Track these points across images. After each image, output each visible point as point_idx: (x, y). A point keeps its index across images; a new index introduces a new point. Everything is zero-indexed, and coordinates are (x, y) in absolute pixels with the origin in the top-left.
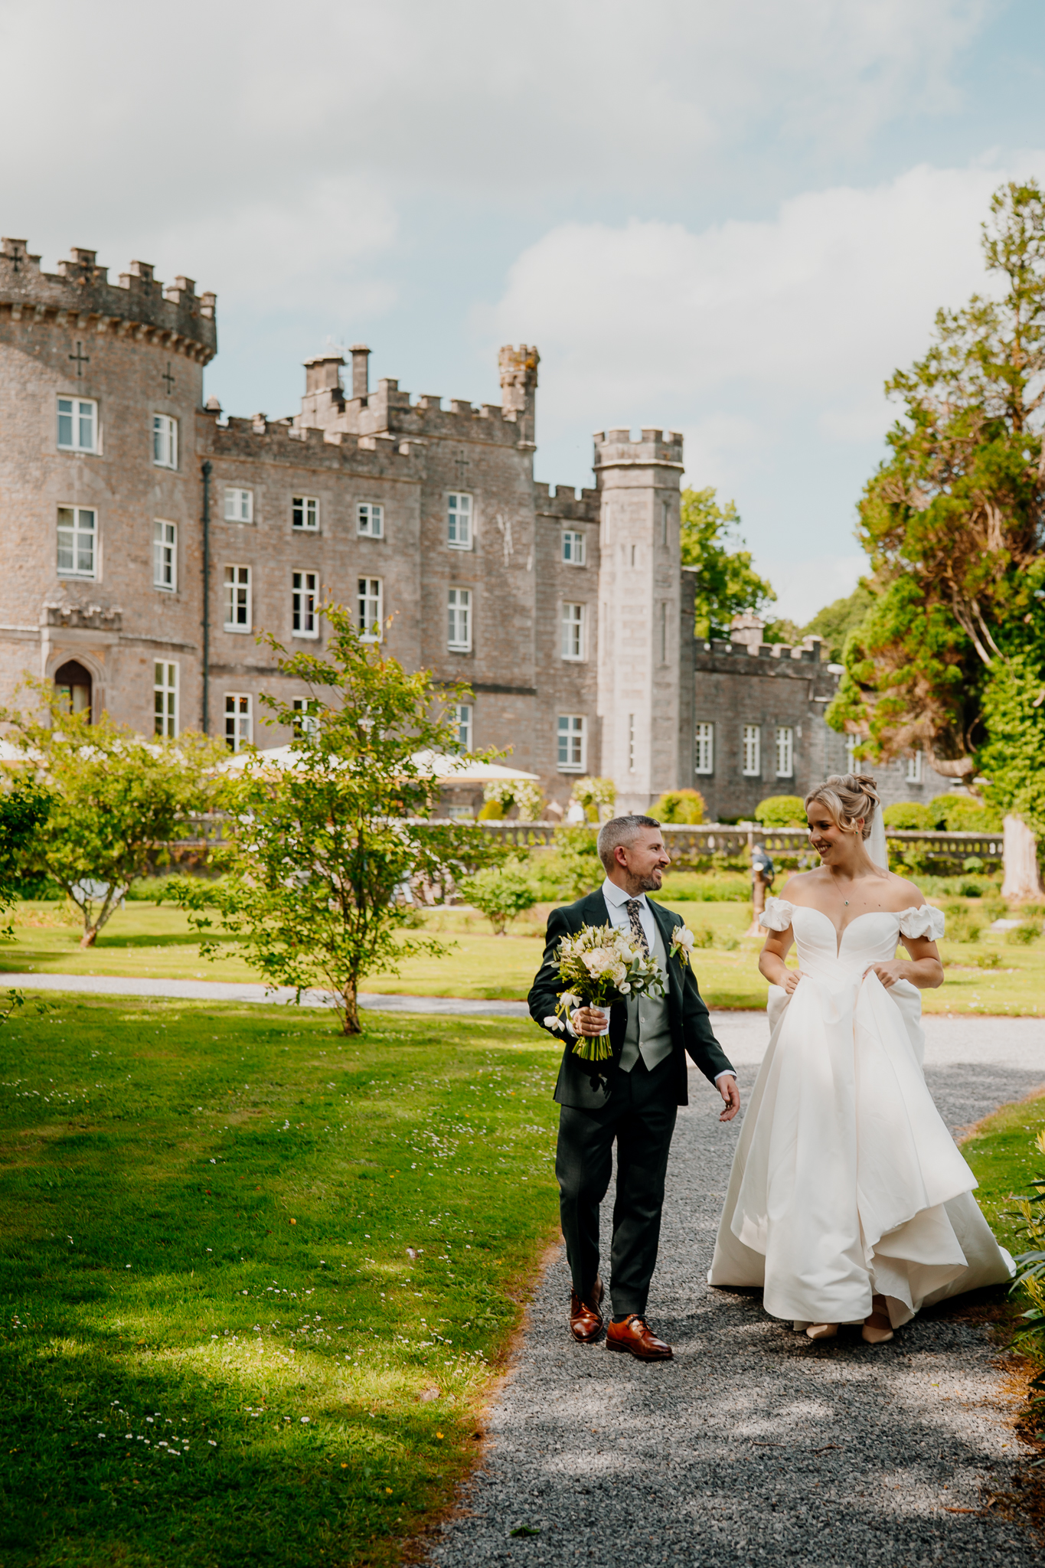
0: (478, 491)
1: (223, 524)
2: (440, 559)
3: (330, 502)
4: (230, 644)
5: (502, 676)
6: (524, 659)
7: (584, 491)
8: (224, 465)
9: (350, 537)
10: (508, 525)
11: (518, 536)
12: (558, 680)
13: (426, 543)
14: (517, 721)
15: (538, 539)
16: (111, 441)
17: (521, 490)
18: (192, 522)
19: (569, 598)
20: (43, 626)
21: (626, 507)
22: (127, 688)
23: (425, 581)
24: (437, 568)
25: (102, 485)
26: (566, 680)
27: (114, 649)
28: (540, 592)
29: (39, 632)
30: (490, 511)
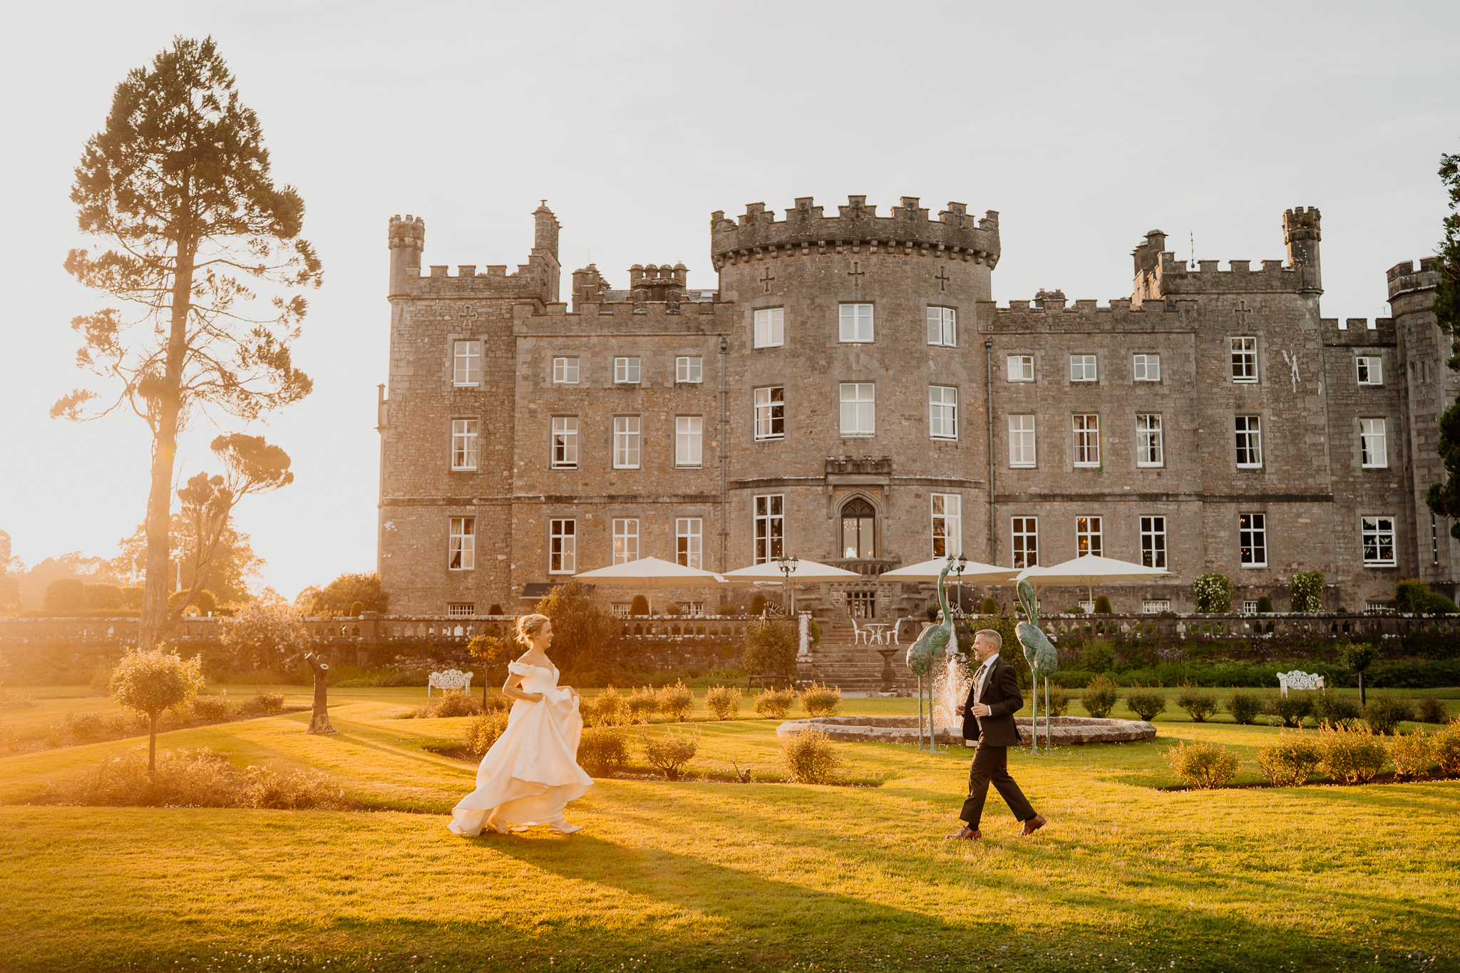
0: (1261, 333)
1: (1006, 384)
2: (1224, 393)
3: (1105, 357)
4: (1015, 477)
5: (1297, 486)
6: (1318, 470)
7: (1378, 321)
8: (1005, 339)
9: (1126, 383)
10: (1294, 358)
11: (1305, 366)
12: (1358, 486)
13: (1209, 381)
14: (1314, 524)
15: (1327, 367)
16: (885, 332)
17: (1306, 327)
18: (974, 385)
19: (1367, 414)
20: (827, 474)
21: (1413, 330)
22: (903, 518)
23: (1210, 412)
24: (1220, 401)
25: (877, 364)
26: (1367, 486)
27: (886, 488)
28: (1334, 412)
29: (825, 479)
30: (1275, 348)
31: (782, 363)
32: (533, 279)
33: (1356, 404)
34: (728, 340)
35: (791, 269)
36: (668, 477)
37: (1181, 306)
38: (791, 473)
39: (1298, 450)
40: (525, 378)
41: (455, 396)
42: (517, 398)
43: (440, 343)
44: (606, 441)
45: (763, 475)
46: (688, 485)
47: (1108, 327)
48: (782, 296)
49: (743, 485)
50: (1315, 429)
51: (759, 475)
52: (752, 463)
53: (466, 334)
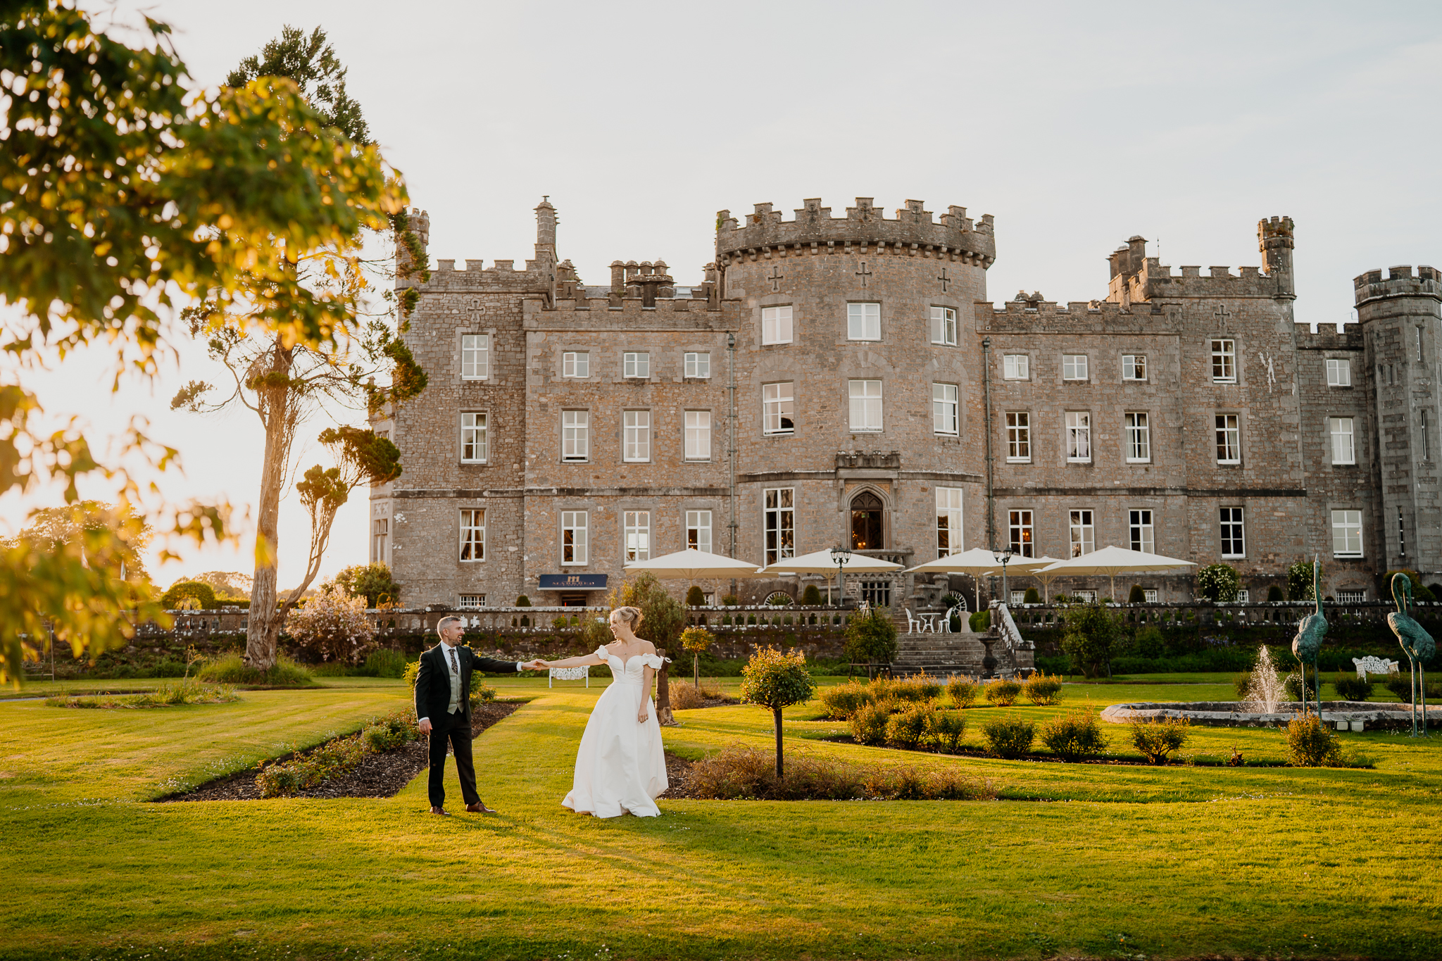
0: (1239, 336)
1: (1003, 382)
2: (1205, 393)
3: (1096, 358)
4: (1012, 472)
5: (1272, 481)
6: (1292, 467)
7: (1346, 326)
8: (1001, 338)
9: (1115, 382)
10: (1270, 360)
11: (1280, 368)
12: (1328, 482)
13: (1191, 381)
14: (1289, 518)
15: (1300, 368)
16: (891, 330)
17: (1281, 331)
18: (973, 383)
19: (1336, 414)
20: (837, 468)
21: (1381, 334)
22: (910, 511)
23: (1192, 411)
24: (1202, 400)
25: (885, 362)
26: (1337, 481)
27: (895, 482)
28: (1307, 411)
29: (835, 473)
30: (1252, 350)
31: (791, 360)
32: (541, 274)
33: (1327, 404)
34: (735, 337)
35: (800, 269)
36: (678, 470)
37: (1167, 309)
38: (802, 467)
39: (1274, 447)
40: (536, 372)
41: (464, 389)
42: (528, 391)
43: (448, 336)
44: (617, 435)
45: (774, 469)
46: (697, 478)
47: (1099, 328)
48: (791, 295)
49: (752, 478)
50: (1289, 428)
51: (769, 469)
52: (762, 457)
53: (475, 328)
